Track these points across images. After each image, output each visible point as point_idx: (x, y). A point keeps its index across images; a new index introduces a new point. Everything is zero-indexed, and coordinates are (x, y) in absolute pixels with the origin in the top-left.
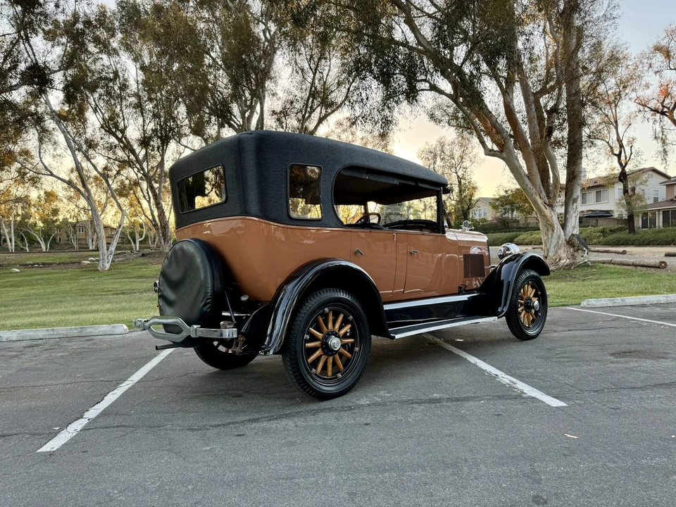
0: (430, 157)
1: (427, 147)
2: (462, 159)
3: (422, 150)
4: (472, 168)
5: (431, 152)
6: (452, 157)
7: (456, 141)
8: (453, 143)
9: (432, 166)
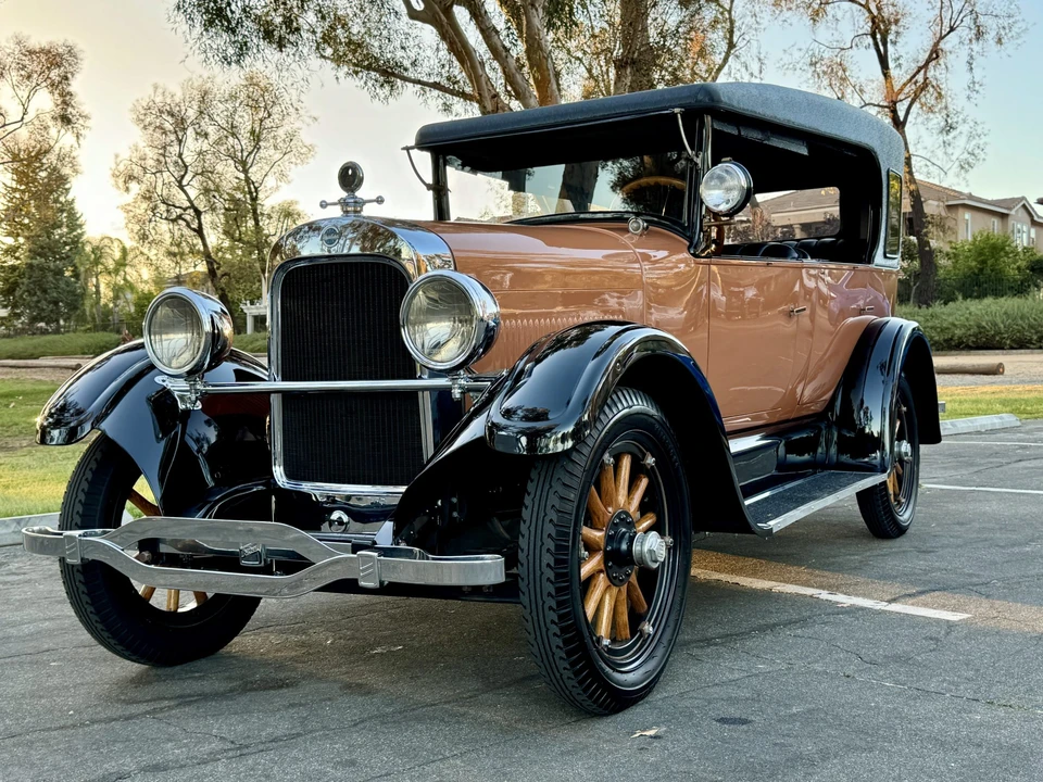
0: (168, 126)
1: (158, 99)
2: (259, 140)
3: (145, 104)
4: (285, 165)
5: (172, 115)
6: (233, 131)
7: (242, 96)
8: (233, 97)
9: (175, 149)
